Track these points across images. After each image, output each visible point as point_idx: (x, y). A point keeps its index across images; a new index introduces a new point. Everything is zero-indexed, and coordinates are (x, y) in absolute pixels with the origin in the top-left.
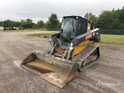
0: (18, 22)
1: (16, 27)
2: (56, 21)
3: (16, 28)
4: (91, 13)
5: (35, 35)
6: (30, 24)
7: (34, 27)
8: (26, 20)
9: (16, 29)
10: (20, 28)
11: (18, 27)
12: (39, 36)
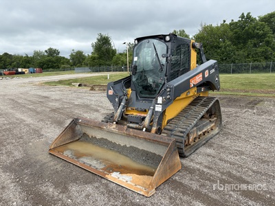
0: (27, 57)
1: (25, 68)
2: (109, 51)
3: (24, 70)
4: (184, 31)
5: (60, 82)
6: (53, 59)
7: (63, 66)
8: (46, 51)
9: (23, 73)
10: (31, 69)
11: (28, 68)
12: (70, 84)
